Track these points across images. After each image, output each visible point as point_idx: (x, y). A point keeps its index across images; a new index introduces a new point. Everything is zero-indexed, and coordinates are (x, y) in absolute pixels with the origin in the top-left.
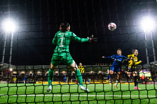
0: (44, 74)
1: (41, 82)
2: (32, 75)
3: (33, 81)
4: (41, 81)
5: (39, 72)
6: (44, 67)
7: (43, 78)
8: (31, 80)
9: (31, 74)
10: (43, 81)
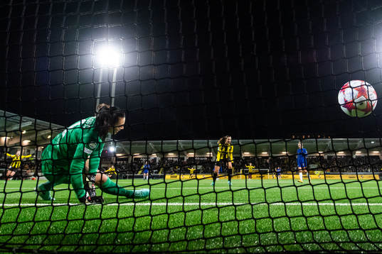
0: (183, 159)
1: (176, 175)
2: (157, 161)
3: (160, 174)
4: (176, 172)
5: (171, 155)
6: (183, 143)
7: (179, 166)
8: (155, 173)
9: (155, 159)
10: (180, 173)
